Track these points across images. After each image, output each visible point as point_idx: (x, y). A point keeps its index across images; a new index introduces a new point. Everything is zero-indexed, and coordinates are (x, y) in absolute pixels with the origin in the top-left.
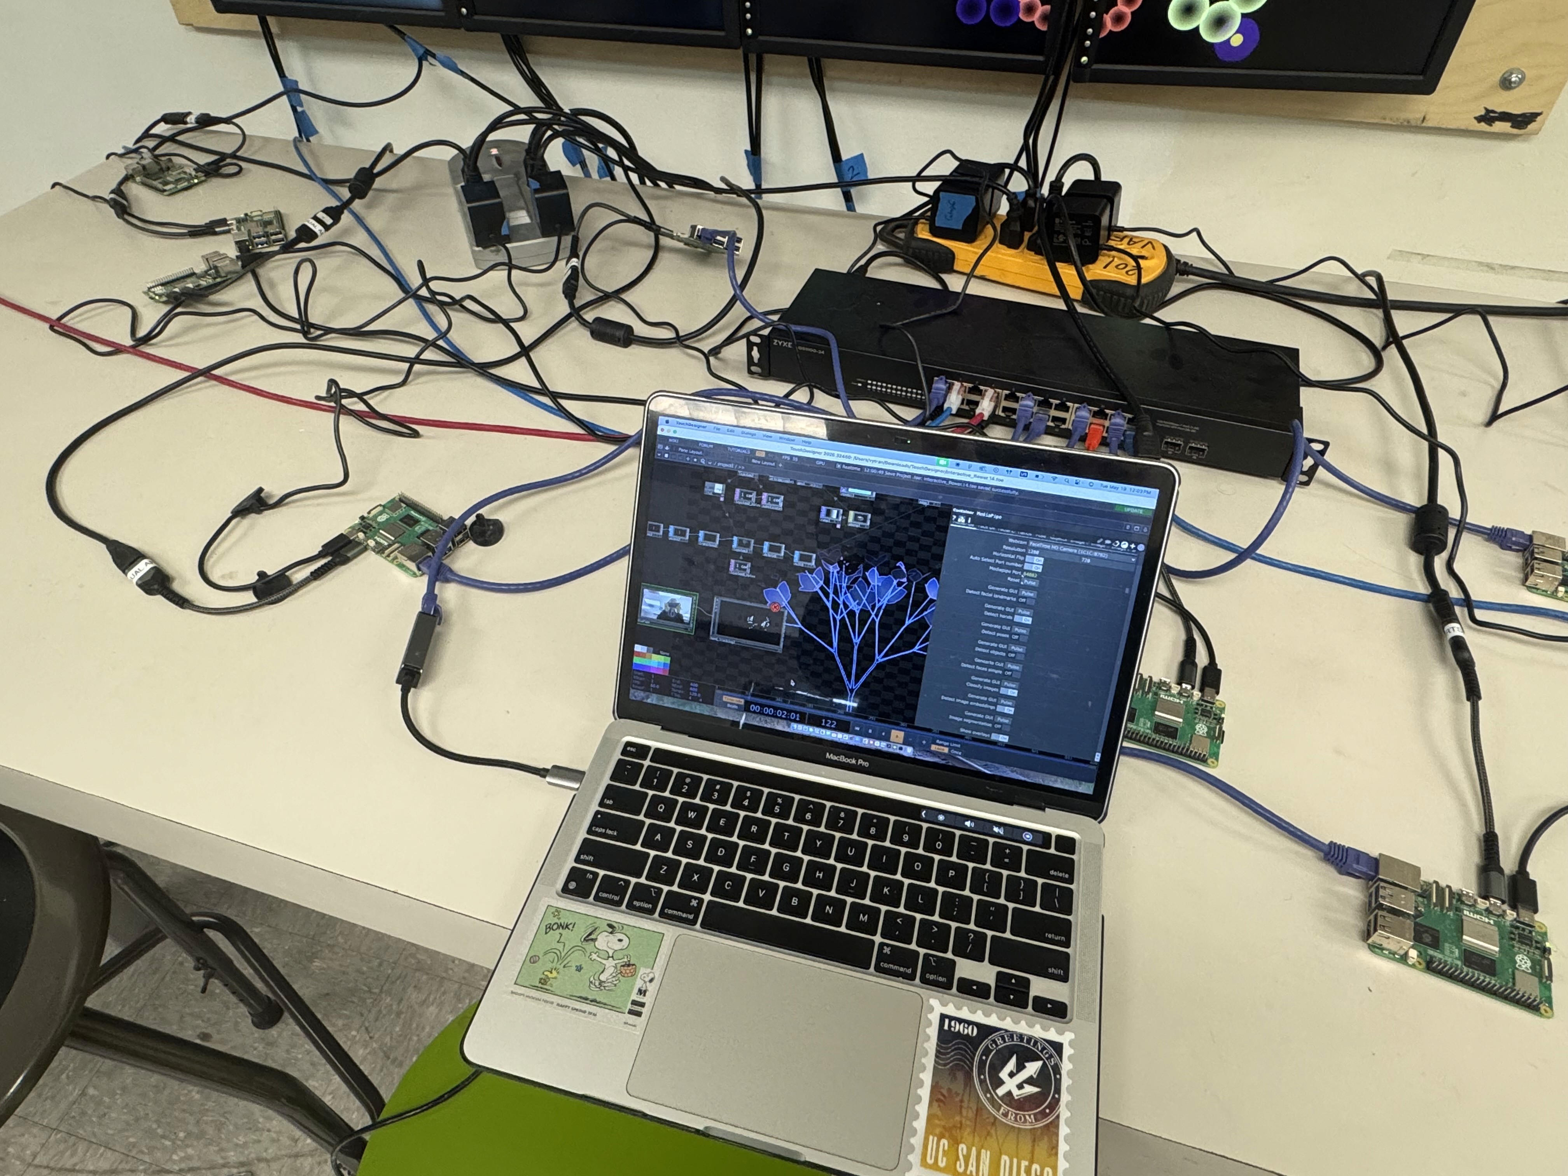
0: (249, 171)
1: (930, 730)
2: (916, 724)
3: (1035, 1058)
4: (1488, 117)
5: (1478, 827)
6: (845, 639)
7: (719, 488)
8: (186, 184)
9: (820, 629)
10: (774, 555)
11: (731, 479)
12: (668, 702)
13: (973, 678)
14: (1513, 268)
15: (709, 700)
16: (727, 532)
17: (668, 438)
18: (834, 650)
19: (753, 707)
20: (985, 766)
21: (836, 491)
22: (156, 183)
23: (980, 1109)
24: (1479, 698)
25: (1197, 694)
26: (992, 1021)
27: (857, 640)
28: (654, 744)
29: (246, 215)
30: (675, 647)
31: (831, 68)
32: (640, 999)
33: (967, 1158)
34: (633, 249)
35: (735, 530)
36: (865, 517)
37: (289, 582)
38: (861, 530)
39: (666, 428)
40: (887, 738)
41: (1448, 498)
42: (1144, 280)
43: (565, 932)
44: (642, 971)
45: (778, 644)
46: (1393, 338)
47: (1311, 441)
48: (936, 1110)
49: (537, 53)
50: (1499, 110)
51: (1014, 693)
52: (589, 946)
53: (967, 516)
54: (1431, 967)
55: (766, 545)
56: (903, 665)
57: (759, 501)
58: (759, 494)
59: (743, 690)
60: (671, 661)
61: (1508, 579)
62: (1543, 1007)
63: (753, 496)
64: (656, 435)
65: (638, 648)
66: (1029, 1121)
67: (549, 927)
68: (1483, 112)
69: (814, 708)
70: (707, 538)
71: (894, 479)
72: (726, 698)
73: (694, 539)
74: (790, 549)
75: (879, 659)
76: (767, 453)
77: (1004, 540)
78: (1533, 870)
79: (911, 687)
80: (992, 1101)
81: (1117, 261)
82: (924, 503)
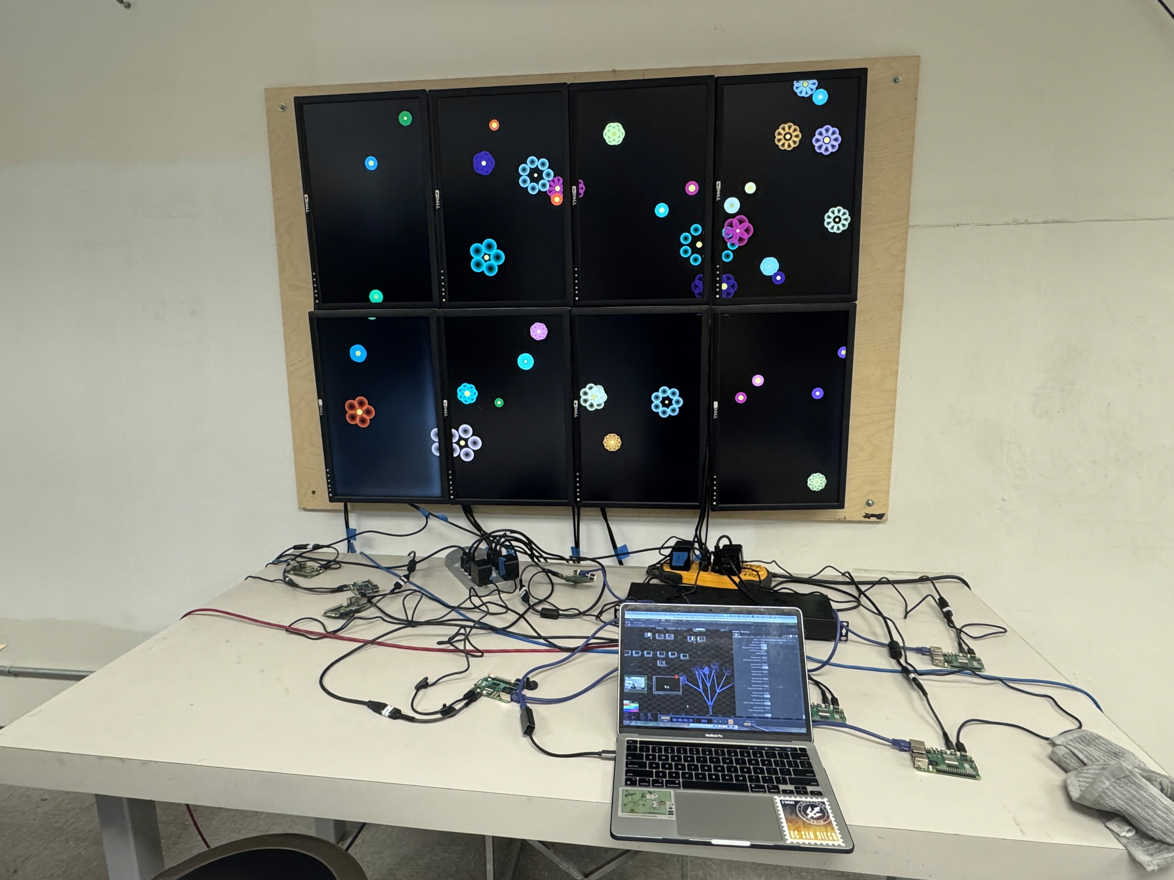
0: (344, 567)
1: (742, 717)
2: (737, 715)
3: (816, 806)
4: (867, 516)
5: (941, 733)
6: (704, 685)
7: (649, 634)
8: (317, 573)
9: (695, 682)
10: (673, 657)
11: (654, 631)
12: (640, 723)
13: (753, 693)
14: (902, 572)
15: (656, 719)
16: (655, 650)
17: (629, 619)
18: (701, 690)
19: (674, 720)
20: (766, 728)
21: (692, 630)
22: (302, 573)
23: (804, 822)
24: (927, 694)
25: (832, 706)
26: (798, 799)
27: (709, 685)
28: (638, 739)
29: (355, 583)
30: (640, 699)
31: (609, 511)
32: (671, 810)
33: (805, 835)
34: (541, 586)
35: (658, 649)
36: (703, 638)
37: (454, 709)
38: (703, 643)
39: (628, 615)
40: (727, 723)
41: (896, 638)
42: (762, 578)
43: (633, 796)
44: (668, 803)
45: (680, 691)
46: (861, 592)
47: (842, 622)
48: (789, 824)
49: (476, 512)
50: (870, 513)
51: (769, 696)
52: (644, 799)
53: (738, 633)
54: (939, 771)
55: (670, 653)
56: (728, 692)
57: (665, 637)
58: (665, 635)
59: (667, 714)
60: (639, 705)
61: (928, 664)
62: (977, 777)
63: (663, 636)
64: (625, 618)
65: (625, 702)
66: (822, 822)
67: (626, 796)
68: (865, 515)
69: (698, 715)
70: (648, 653)
71: (711, 624)
72: (662, 718)
73: (643, 655)
74: (679, 654)
75: (718, 691)
76: (666, 620)
77: (752, 640)
78: (962, 740)
79: (732, 700)
80: (807, 819)
81: (748, 573)
82: (722, 630)
